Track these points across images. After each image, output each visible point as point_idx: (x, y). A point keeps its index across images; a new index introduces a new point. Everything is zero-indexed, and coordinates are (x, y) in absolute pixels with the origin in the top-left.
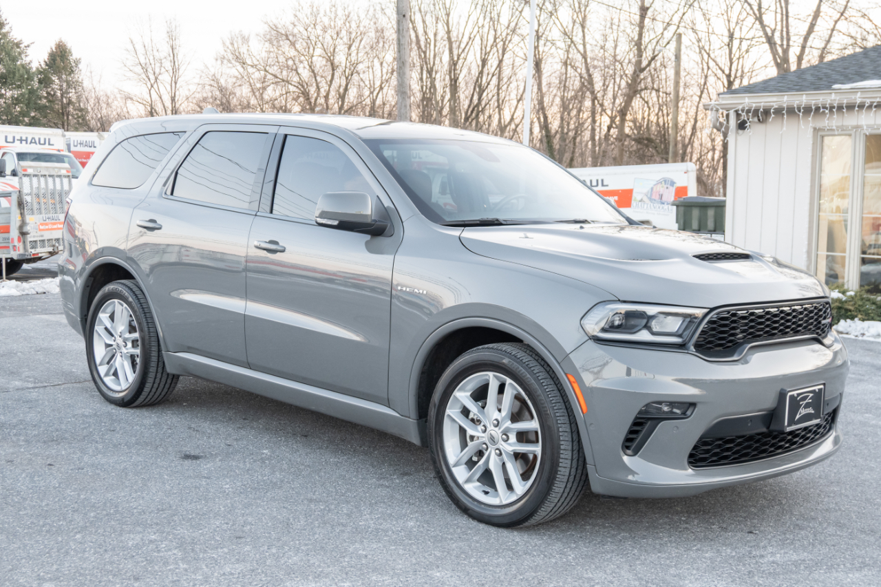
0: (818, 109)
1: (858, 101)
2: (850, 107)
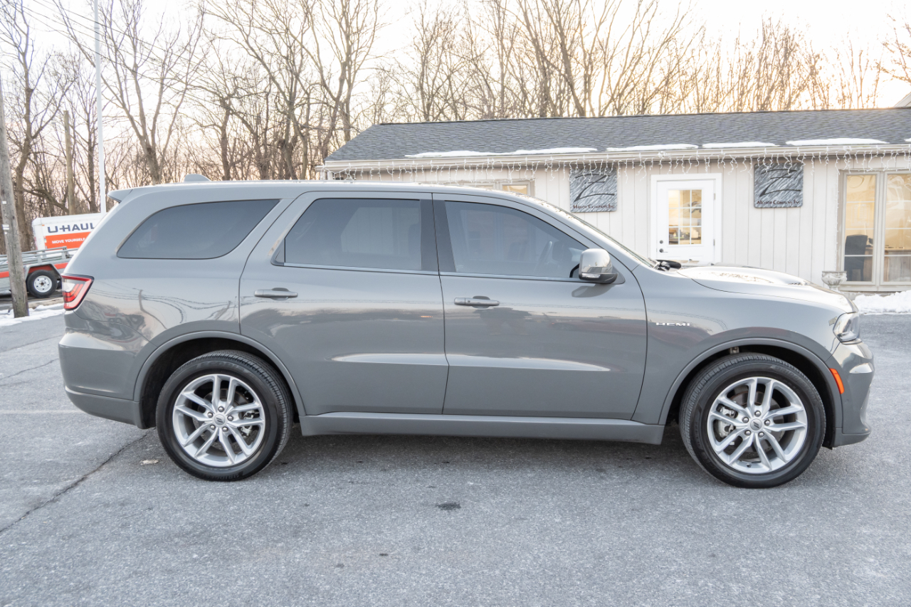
0: (403, 171)
1: (432, 166)
2: (427, 170)
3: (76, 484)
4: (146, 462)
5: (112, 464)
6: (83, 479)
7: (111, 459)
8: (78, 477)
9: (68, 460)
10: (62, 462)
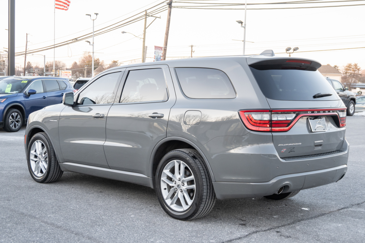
3: (342, 209)
4: (306, 209)
5: (324, 213)
6: (339, 210)
7: (323, 215)
8: (342, 211)
9: (347, 218)
10: (350, 218)
